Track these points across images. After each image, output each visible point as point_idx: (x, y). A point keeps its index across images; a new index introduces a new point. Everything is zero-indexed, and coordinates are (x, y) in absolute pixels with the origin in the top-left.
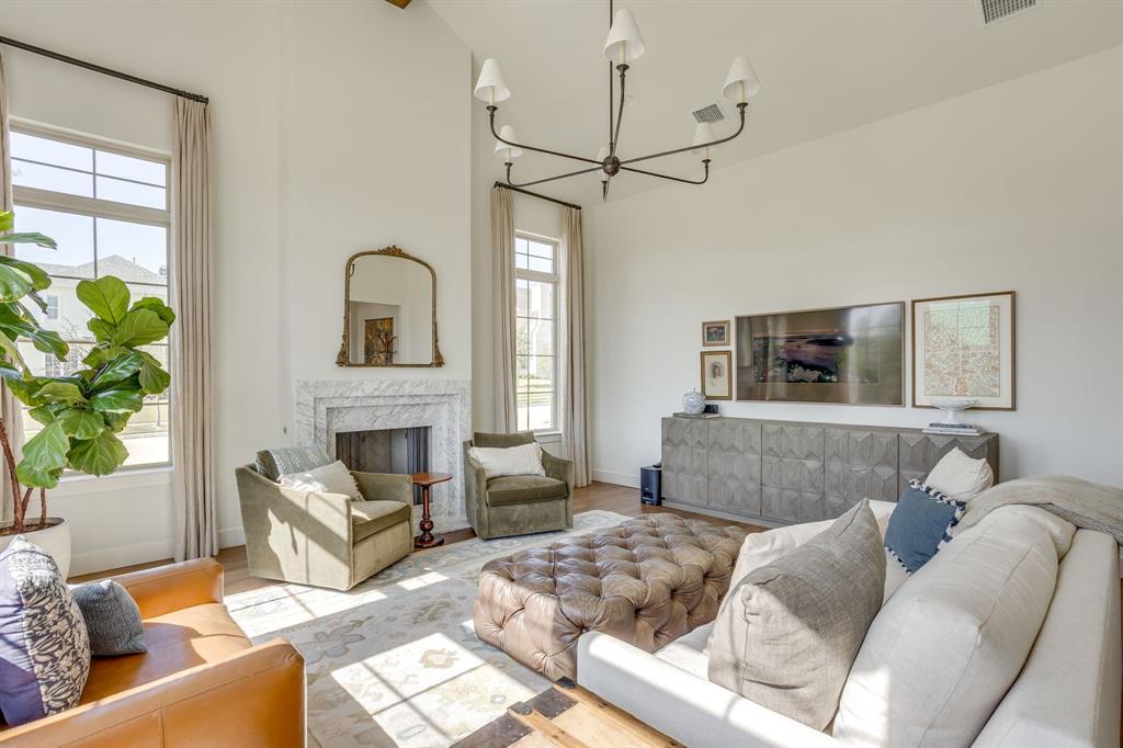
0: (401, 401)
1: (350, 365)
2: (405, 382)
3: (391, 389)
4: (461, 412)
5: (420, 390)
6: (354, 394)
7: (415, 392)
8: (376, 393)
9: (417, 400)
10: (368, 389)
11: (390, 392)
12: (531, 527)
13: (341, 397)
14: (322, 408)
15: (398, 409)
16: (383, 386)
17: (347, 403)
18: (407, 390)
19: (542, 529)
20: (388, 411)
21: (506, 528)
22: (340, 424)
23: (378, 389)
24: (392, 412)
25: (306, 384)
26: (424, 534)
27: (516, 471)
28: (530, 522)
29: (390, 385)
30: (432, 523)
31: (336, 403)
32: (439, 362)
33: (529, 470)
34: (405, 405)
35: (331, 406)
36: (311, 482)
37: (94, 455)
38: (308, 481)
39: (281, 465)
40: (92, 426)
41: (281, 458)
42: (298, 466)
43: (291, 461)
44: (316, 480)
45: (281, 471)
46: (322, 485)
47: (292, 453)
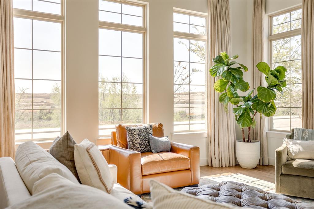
36: (297, 144)
37: (244, 120)
38: (295, 144)
39: (296, 135)
40: (241, 111)
41: (298, 133)
42: (306, 138)
43: (302, 135)
44: (299, 144)
45: (294, 138)
46: (301, 148)
47: (307, 132)
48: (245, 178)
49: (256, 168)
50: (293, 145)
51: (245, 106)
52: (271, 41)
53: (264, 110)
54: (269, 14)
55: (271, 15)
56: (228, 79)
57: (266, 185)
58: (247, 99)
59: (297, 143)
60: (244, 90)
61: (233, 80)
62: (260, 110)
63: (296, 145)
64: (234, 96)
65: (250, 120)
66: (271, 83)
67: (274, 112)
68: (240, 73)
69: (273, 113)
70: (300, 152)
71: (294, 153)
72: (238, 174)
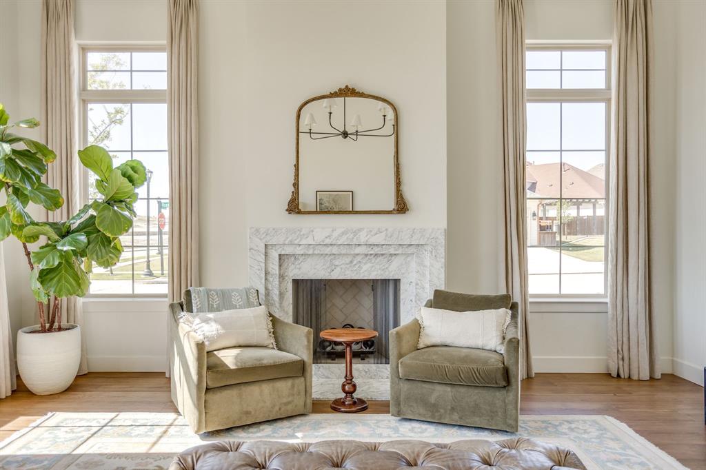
0: (358, 250)
1: (299, 212)
2: (360, 230)
3: (344, 238)
4: (432, 266)
5: (379, 239)
6: (304, 242)
7: (373, 240)
8: (328, 241)
9: (377, 250)
10: (319, 236)
11: (343, 240)
12: (456, 416)
13: (291, 244)
14: (274, 255)
15: (359, 258)
16: (336, 234)
17: (299, 251)
18: (363, 238)
19: (469, 422)
20: (348, 260)
21: (422, 411)
22: (296, 271)
23: (329, 237)
24: (351, 262)
25: (257, 230)
26: (346, 397)
27: (462, 342)
28: (453, 409)
29: (343, 233)
30: (354, 386)
31: (288, 250)
32: (402, 207)
33: (480, 343)
34: (366, 255)
35: (283, 253)
36: (210, 322)
37: (59, 281)
38: (206, 321)
39: (197, 303)
40: (53, 259)
41: (199, 297)
42: (215, 306)
43: (208, 301)
44: (215, 321)
45: (194, 309)
46: (219, 327)
47: (215, 294)
48: (81, 420)
49: (71, 389)
50: (203, 324)
51: (71, 245)
52: (84, 102)
53: (100, 254)
54: (83, 42)
55: (87, 45)
56: (13, 176)
57: (146, 421)
58: (64, 230)
59: (210, 319)
60: (53, 207)
61: (22, 180)
62: (92, 254)
63: (208, 323)
64: (25, 221)
65: (74, 280)
66: (116, 193)
67: (117, 257)
68: (38, 165)
69: (116, 259)
70: (219, 336)
71: (208, 340)
72: (50, 414)
